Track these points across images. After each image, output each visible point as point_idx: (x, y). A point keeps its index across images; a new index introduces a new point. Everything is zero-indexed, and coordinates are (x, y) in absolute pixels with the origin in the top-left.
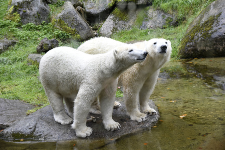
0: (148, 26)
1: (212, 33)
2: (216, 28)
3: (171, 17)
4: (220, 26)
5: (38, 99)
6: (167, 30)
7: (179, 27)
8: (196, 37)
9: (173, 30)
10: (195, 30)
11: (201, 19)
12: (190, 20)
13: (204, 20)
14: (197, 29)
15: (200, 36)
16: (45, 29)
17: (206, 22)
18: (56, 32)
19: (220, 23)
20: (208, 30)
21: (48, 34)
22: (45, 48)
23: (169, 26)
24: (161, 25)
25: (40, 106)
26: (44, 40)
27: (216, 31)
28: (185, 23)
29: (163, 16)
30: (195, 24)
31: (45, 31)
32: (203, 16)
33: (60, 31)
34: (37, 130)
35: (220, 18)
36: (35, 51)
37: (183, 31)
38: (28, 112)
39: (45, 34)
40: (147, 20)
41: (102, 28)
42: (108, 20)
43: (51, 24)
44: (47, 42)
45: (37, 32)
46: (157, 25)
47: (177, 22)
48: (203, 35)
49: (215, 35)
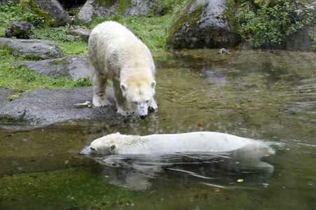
0: (132, 14)
1: (200, 23)
2: (204, 18)
3: (156, 5)
4: (208, 17)
6: (153, 19)
7: (164, 17)
8: (184, 27)
9: (159, 19)
10: (182, 20)
11: (188, 8)
12: (176, 9)
13: (192, 9)
14: (184, 19)
15: (188, 26)
16: (13, 10)
17: (194, 12)
18: (26, 15)
19: (208, 14)
20: (196, 21)
21: (17, 17)
22: (15, 31)
23: (155, 15)
24: (145, 14)
25: (22, 92)
26: (14, 23)
27: (204, 22)
28: (171, 13)
29: (148, 3)
30: (182, 13)
31: (13, 13)
32: (190, 6)
33: (32, 14)
34: (27, 114)
35: (208, 8)
36: (4, 34)
37: (169, 20)
38: (11, 98)
39: (13, 16)
40: (130, 7)
41: (80, 14)
42: (86, 4)
43: (19, 5)
44: (18, 25)
45: (4, 13)
46: (142, 13)
47: (163, 11)
48: (192, 25)
49: (203, 26)
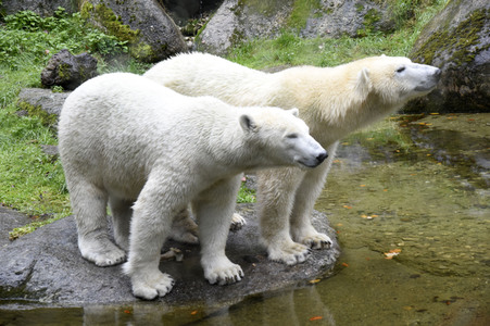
0: (321, 30)
1: (478, 51)
2: (487, 40)
3: (377, 8)
5: (41, 200)
6: (367, 42)
7: (396, 36)
9: (382, 41)
10: (435, 43)
11: (451, 15)
12: (425, 17)
15: (447, 57)
16: (65, 27)
17: (464, 25)
18: (91, 37)
20: (469, 45)
21: (71, 41)
22: (61, 74)
23: (373, 31)
24: (352, 29)
25: (45, 217)
26: (60, 56)
27: (487, 48)
28: (411, 27)
29: (358, 5)
30: (435, 28)
31: (64, 32)
32: (457, 9)
33: (102, 35)
34: (34, 276)
36: (38, 80)
37: (405, 44)
38: (14, 233)
39: (64, 40)
40: (318, 15)
41: (206, 33)
42: (221, 10)
43: (78, 14)
44: (67, 61)
45: (44, 34)
46: (343, 29)
47: (393, 22)
48: (455, 56)
49: (485, 58)
